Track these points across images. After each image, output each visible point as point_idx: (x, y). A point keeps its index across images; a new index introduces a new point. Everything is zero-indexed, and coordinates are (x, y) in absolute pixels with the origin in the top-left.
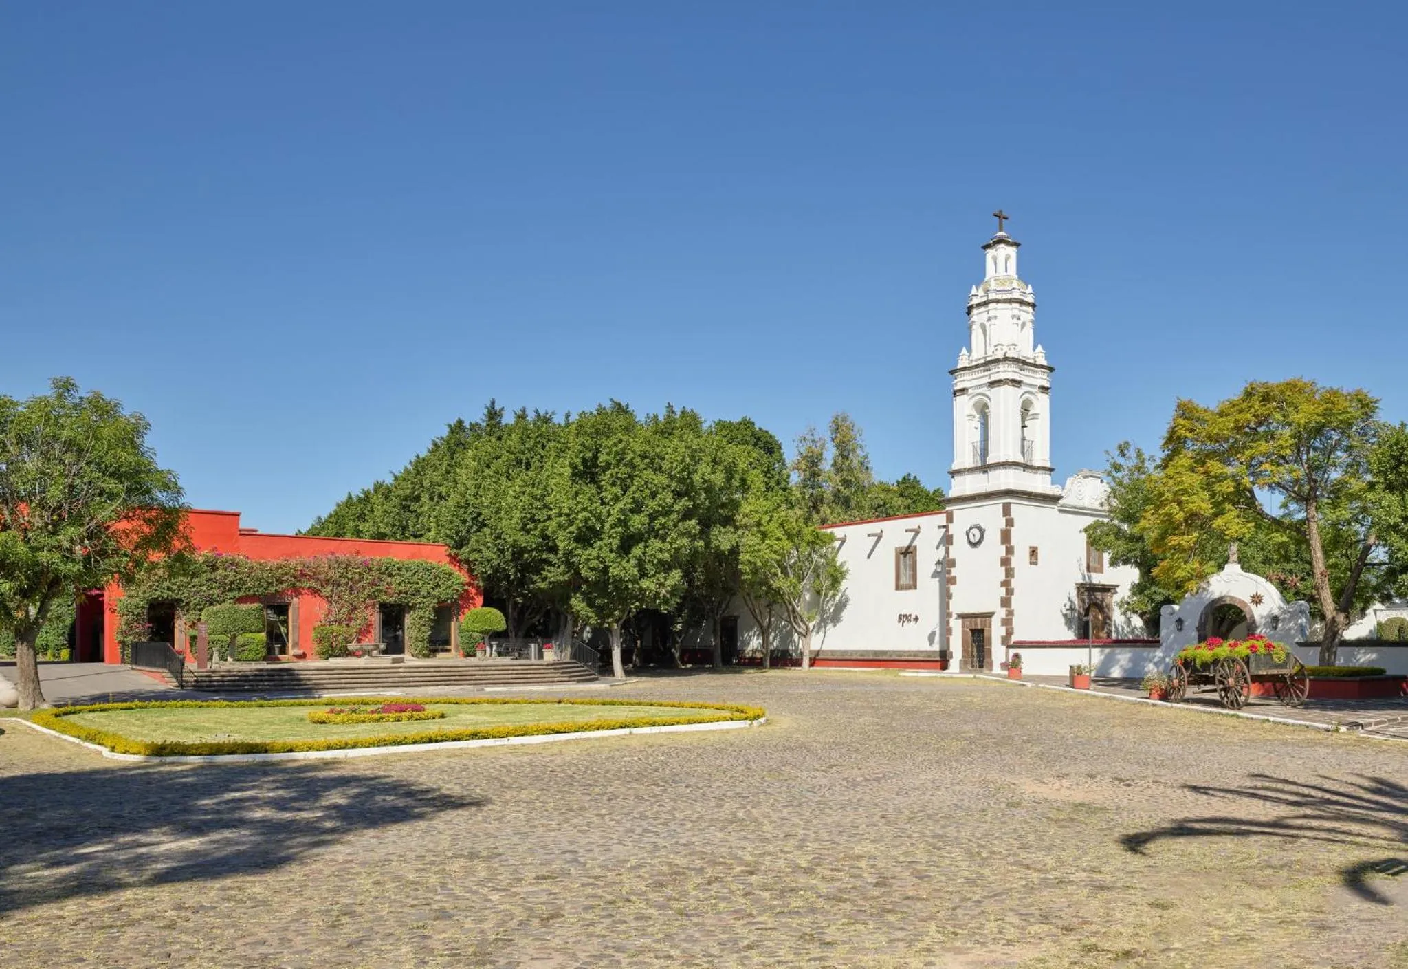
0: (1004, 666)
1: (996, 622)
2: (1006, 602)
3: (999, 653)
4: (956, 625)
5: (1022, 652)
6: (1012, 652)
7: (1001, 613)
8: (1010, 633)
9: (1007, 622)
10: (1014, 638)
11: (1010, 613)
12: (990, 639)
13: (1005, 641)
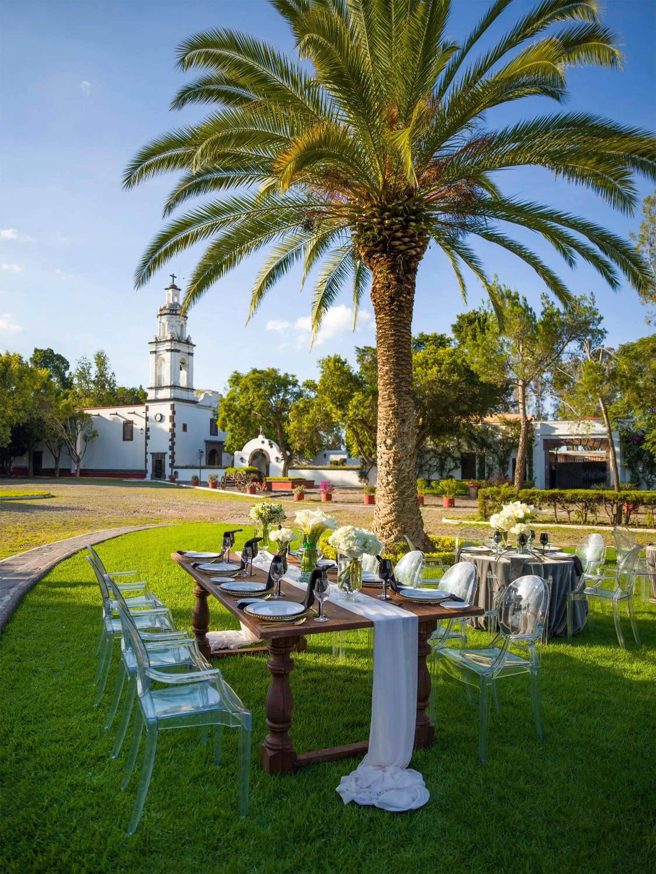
0: (170, 477)
1: (167, 457)
2: (171, 448)
3: (168, 471)
4: (150, 457)
5: (178, 470)
6: (174, 470)
7: (170, 453)
8: (173, 461)
9: (172, 457)
10: (175, 464)
11: (173, 453)
12: (164, 464)
13: (171, 466)
